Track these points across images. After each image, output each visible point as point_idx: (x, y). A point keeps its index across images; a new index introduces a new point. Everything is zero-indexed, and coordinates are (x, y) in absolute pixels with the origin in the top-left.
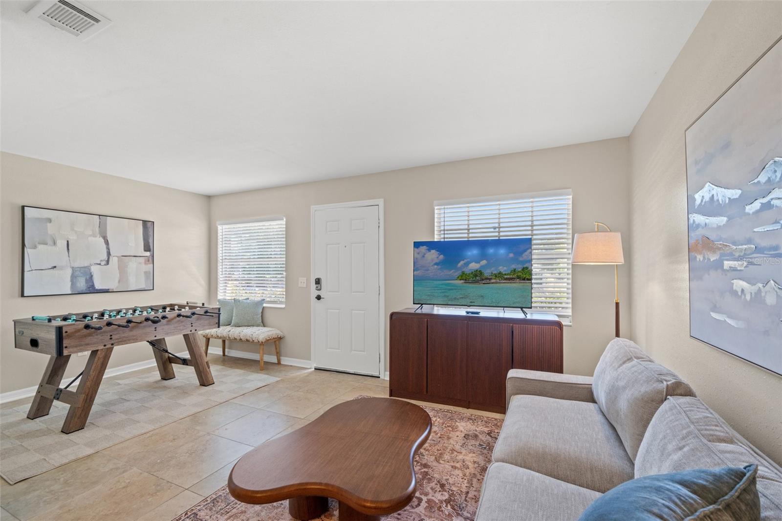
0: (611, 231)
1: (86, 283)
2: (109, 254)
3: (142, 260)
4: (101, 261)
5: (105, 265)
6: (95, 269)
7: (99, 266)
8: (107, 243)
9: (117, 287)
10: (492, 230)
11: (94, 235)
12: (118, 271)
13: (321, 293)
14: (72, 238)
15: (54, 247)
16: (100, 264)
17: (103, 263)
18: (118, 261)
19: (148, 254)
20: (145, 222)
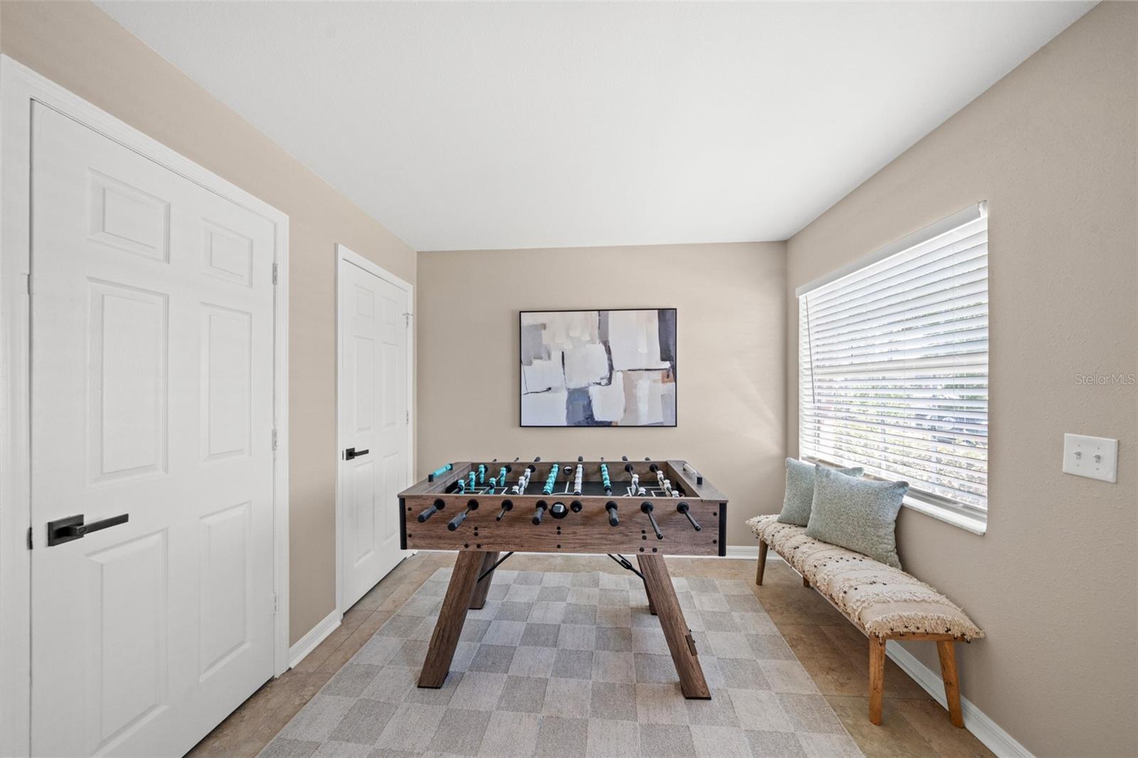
1: (584, 412)
2: (611, 368)
3: (658, 375)
4: (602, 379)
5: (606, 385)
6: (594, 392)
7: (598, 386)
8: (609, 351)
9: (622, 420)
11: (592, 341)
12: (623, 394)
14: (568, 347)
15: (549, 362)
16: (600, 384)
17: (603, 383)
18: (624, 378)
19: (667, 365)
20: (662, 312)
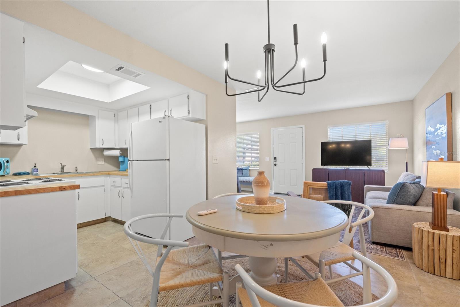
0: (404, 137)
10: (353, 137)
13: (277, 163)
